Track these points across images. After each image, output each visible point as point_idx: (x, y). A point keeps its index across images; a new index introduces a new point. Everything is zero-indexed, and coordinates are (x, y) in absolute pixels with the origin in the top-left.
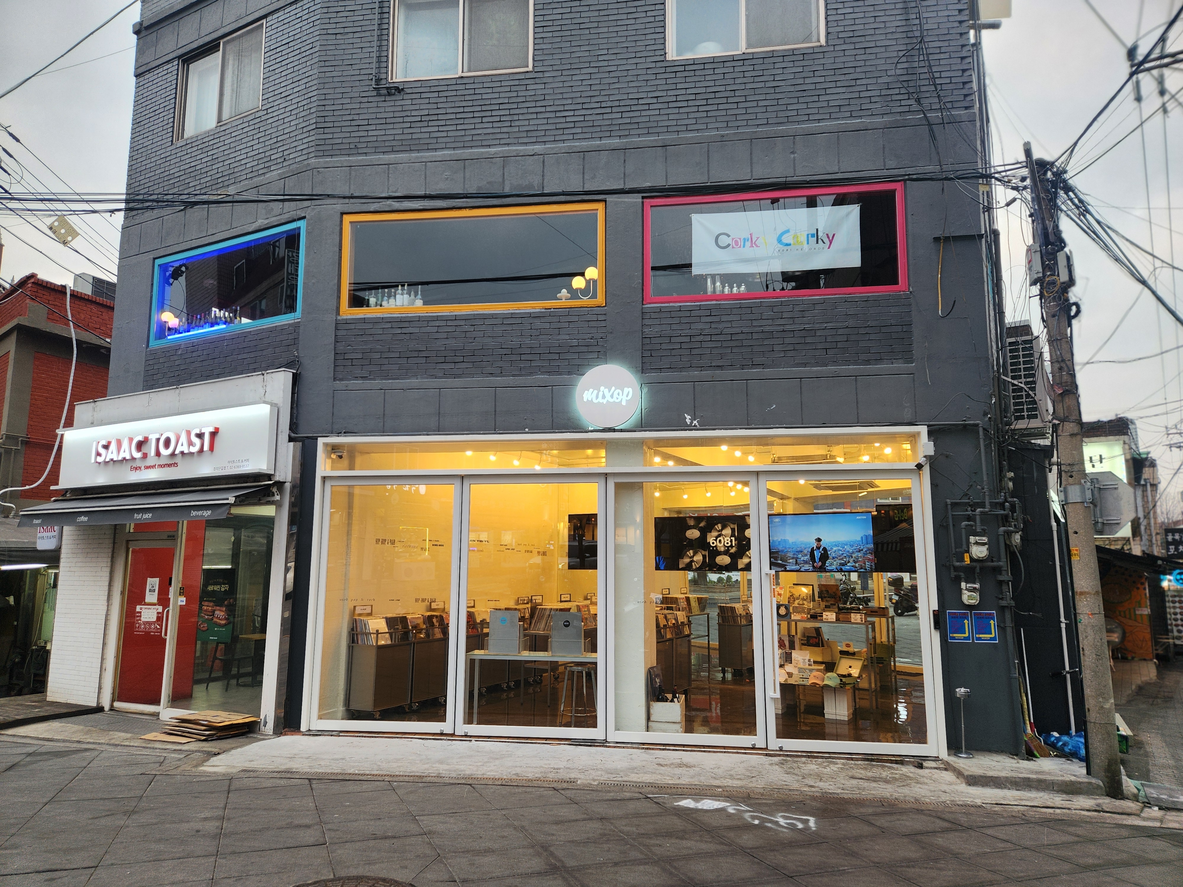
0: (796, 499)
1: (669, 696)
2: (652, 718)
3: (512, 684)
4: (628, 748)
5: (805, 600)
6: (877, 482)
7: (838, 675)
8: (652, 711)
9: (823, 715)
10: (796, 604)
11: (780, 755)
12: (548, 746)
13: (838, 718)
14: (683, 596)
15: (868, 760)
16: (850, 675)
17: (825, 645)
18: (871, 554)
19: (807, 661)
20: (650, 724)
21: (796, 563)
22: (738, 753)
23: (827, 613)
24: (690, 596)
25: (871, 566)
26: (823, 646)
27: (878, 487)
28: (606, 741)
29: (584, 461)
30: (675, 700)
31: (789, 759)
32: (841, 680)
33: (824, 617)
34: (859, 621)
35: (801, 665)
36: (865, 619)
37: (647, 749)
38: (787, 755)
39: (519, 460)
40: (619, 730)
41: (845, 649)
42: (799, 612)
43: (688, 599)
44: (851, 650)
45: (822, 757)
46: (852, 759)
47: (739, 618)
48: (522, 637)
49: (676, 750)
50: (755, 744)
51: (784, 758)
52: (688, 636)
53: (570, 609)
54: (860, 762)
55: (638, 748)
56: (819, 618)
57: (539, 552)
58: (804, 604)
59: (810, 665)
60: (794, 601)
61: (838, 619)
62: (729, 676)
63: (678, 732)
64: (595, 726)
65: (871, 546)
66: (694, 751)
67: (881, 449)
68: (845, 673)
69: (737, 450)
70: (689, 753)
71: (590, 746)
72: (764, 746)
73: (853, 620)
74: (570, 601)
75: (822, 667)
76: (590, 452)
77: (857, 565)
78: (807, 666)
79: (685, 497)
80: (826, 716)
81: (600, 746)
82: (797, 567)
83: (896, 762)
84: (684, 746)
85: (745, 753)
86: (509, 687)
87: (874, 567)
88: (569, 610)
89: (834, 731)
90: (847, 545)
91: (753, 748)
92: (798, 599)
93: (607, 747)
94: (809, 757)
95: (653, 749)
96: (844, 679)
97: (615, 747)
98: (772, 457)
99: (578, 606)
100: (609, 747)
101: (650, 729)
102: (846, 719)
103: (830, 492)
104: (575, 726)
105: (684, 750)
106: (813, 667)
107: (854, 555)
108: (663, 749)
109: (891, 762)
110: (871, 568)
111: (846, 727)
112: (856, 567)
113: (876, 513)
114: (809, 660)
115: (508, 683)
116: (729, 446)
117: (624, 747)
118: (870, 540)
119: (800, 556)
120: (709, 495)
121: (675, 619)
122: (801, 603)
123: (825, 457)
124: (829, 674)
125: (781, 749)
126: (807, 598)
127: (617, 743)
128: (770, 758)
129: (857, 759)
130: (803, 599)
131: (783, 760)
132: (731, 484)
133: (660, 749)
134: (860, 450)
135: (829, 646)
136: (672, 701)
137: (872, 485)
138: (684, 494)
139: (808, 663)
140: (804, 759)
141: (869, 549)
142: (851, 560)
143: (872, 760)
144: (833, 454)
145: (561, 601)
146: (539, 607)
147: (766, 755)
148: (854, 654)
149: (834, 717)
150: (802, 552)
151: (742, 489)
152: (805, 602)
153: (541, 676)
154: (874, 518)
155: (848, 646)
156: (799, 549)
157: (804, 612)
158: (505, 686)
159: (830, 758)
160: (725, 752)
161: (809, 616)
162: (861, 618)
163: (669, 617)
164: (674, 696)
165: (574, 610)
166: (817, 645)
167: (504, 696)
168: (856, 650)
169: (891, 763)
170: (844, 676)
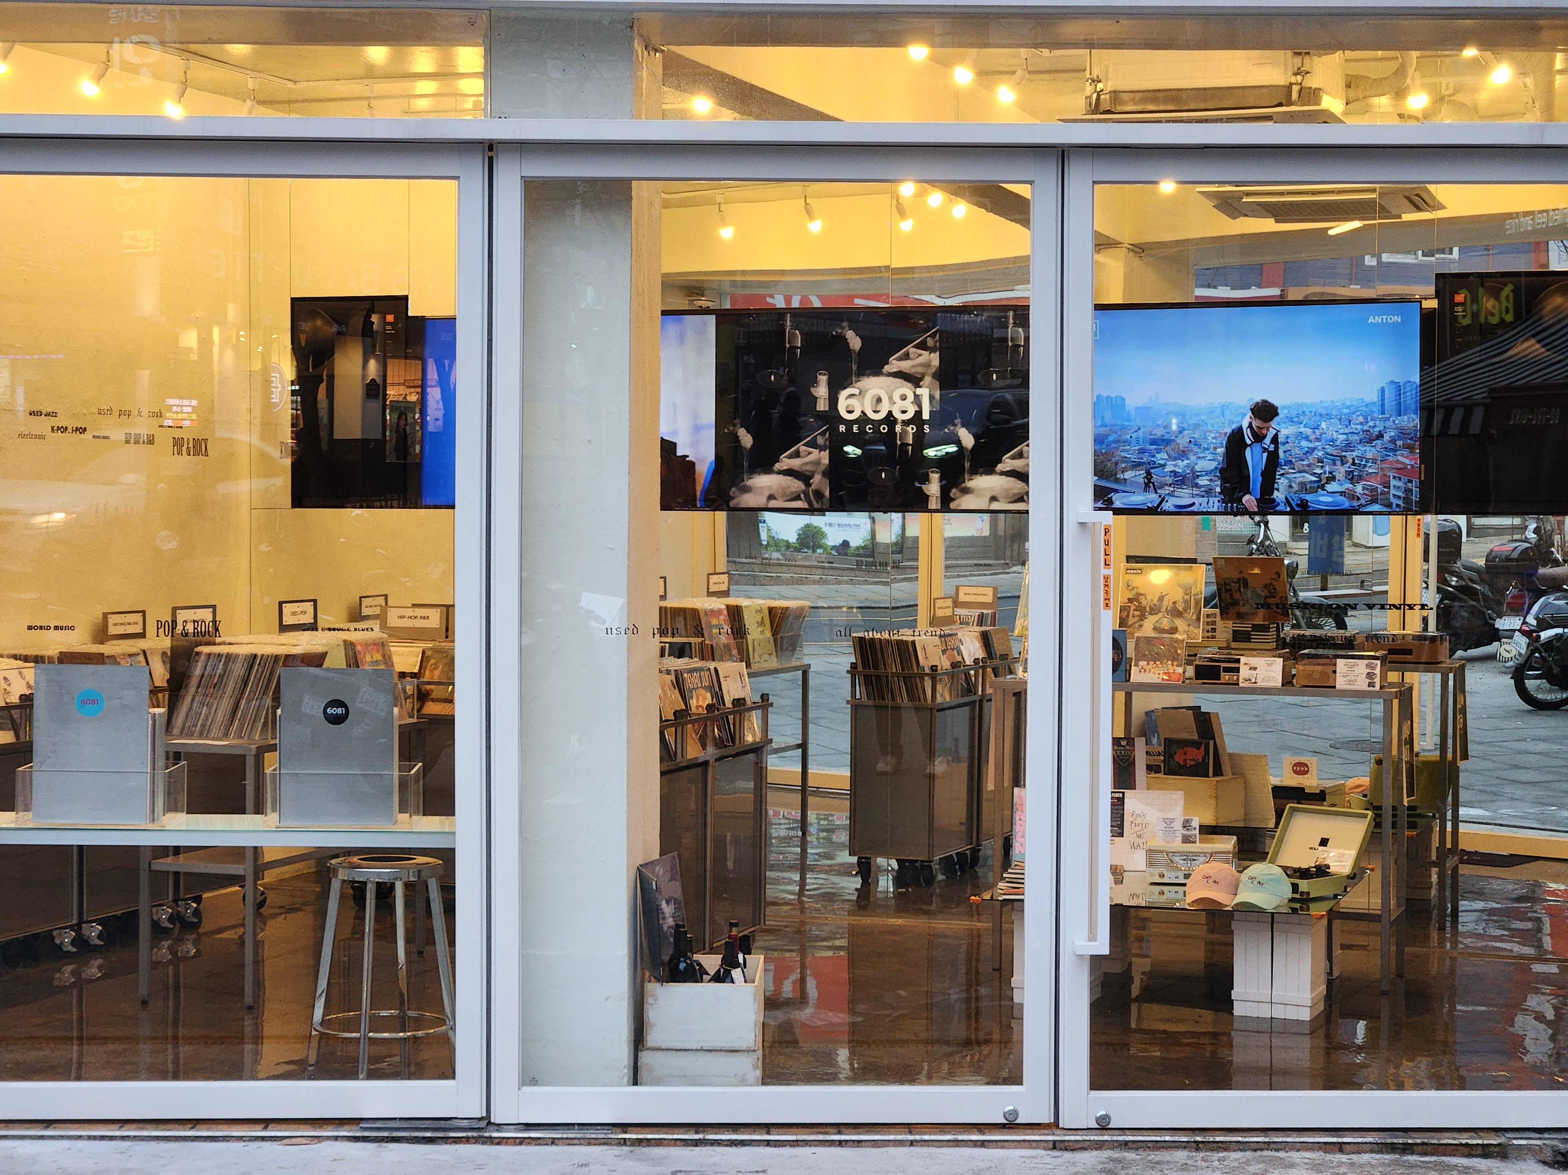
0: (1139, 249)
1: (711, 962)
2: (653, 1038)
3: (93, 931)
4: (569, 1142)
5: (1179, 614)
6: (1439, 191)
7: (1285, 869)
8: (652, 1014)
9: (1229, 1004)
10: (1147, 629)
11: (1099, 1146)
12: (275, 1147)
13: (1279, 1013)
14: (719, 604)
15: (1392, 1148)
16: (1322, 871)
17: (1226, 768)
18: (1411, 448)
19: (1178, 825)
20: (645, 1057)
21: (1149, 484)
22: (957, 1143)
23: (1254, 661)
24: (744, 602)
25: (1408, 491)
26: (1218, 772)
27: (1441, 207)
28: (487, 1121)
29: (357, 88)
30: (736, 973)
31: (1130, 1155)
32: (1295, 888)
33: (1244, 672)
34: (1362, 684)
35: (1158, 842)
36: (1384, 677)
37: (639, 1142)
38: (1126, 1143)
39: (99, 77)
40: (534, 1082)
41: (1291, 780)
42: (1156, 658)
43: (735, 614)
44: (1310, 782)
45: (1241, 1147)
46: (1340, 1148)
47: (928, 683)
48: (161, 763)
49: (743, 1143)
50: (1015, 1113)
51: (1115, 1154)
52: (757, 750)
53: (323, 655)
54: (1366, 1158)
55: (606, 1142)
56: (1225, 677)
57: (178, 443)
58: (1174, 630)
59: (1186, 840)
60: (1142, 617)
61: (1288, 680)
62: (885, 884)
63: (743, 1082)
64: (447, 1071)
65: (1412, 421)
66: (806, 1143)
67: (1479, 67)
68: (1306, 862)
69: (962, 60)
70: (787, 1151)
71: (430, 1141)
72: (1047, 1118)
73: (1341, 683)
74: (313, 627)
75: (1228, 843)
76: (377, 54)
77: (1359, 489)
78: (1177, 844)
79: (727, 233)
80: (1239, 1010)
81: (467, 1140)
82: (1150, 498)
83: (1486, 1152)
84: (767, 1127)
85: (983, 1144)
86: (81, 941)
87: (1415, 497)
88: (316, 660)
89: (1264, 1058)
90: (1328, 416)
91: (1010, 1126)
92: (1154, 610)
93: (491, 1141)
94: (1198, 1146)
95: (659, 1143)
96: (1304, 885)
97: (521, 1141)
98: (1089, 89)
99: (349, 645)
100: (501, 1141)
101: (643, 1074)
102: (1305, 1015)
103: (1268, 225)
104: (373, 1075)
105: (768, 1143)
106: (1198, 847)
107: (1349, 456)
108: (697, 1143)
109: (1469, 1151)
110: (1407, 500)
111: (1305, 1043)
112: (1353, 496)
113: (1433, 304)
114: (1186, 824)
115: (77, 928)
116: (933, 45)
117: (553, 1142)
118: (1411, 398)
119: (1161, 457)
120: (816, 226)
121: (710, 688)
122: (1166, 623)
123: (1284, 94)
124: (1256, 869)
125: (1103, 1125)
126: (1187, 608)
127: (529, 1126)
128: (1068, 1155)
129: (1359, 1149)
130: (1176, 613)
131: (1111, 1160)
132: (907, 189)
133: (686, 1143)
134: (1401, 73)
135: (1239, 773)
136: (723, 977)
137: (1419, 201)
138: (724, 222)
139: (1180, 832)
140: (1181, 1155)
141: (1403, 433)
142: (1340, 471)
143: (1407, 1149)
144: (1312, 82)
145: (284, 628)
146: (206, 649)
147: (1055, 1146)
148: (1320, 797)
149: (1264, 1012)
150: (1168, 442)
151: (944, 210)
152: (1179, 623)
153: (198, 900)
154: (1427, 317)
155: (1301, 769)
156: (1159, 433)
157: (1175, 658)
158: (66, 939)
159: (1268, 1146)
160: (912, 1143)
161: (1191, 671)
162: (1370, 675)
163: (691, 681)
164: (730, 963)
165: (337, 660)
166: (1198, 770)
167: (66, 974)
168: (1328, 784)
169: (1469, 1155)
170: (1304, 873)
